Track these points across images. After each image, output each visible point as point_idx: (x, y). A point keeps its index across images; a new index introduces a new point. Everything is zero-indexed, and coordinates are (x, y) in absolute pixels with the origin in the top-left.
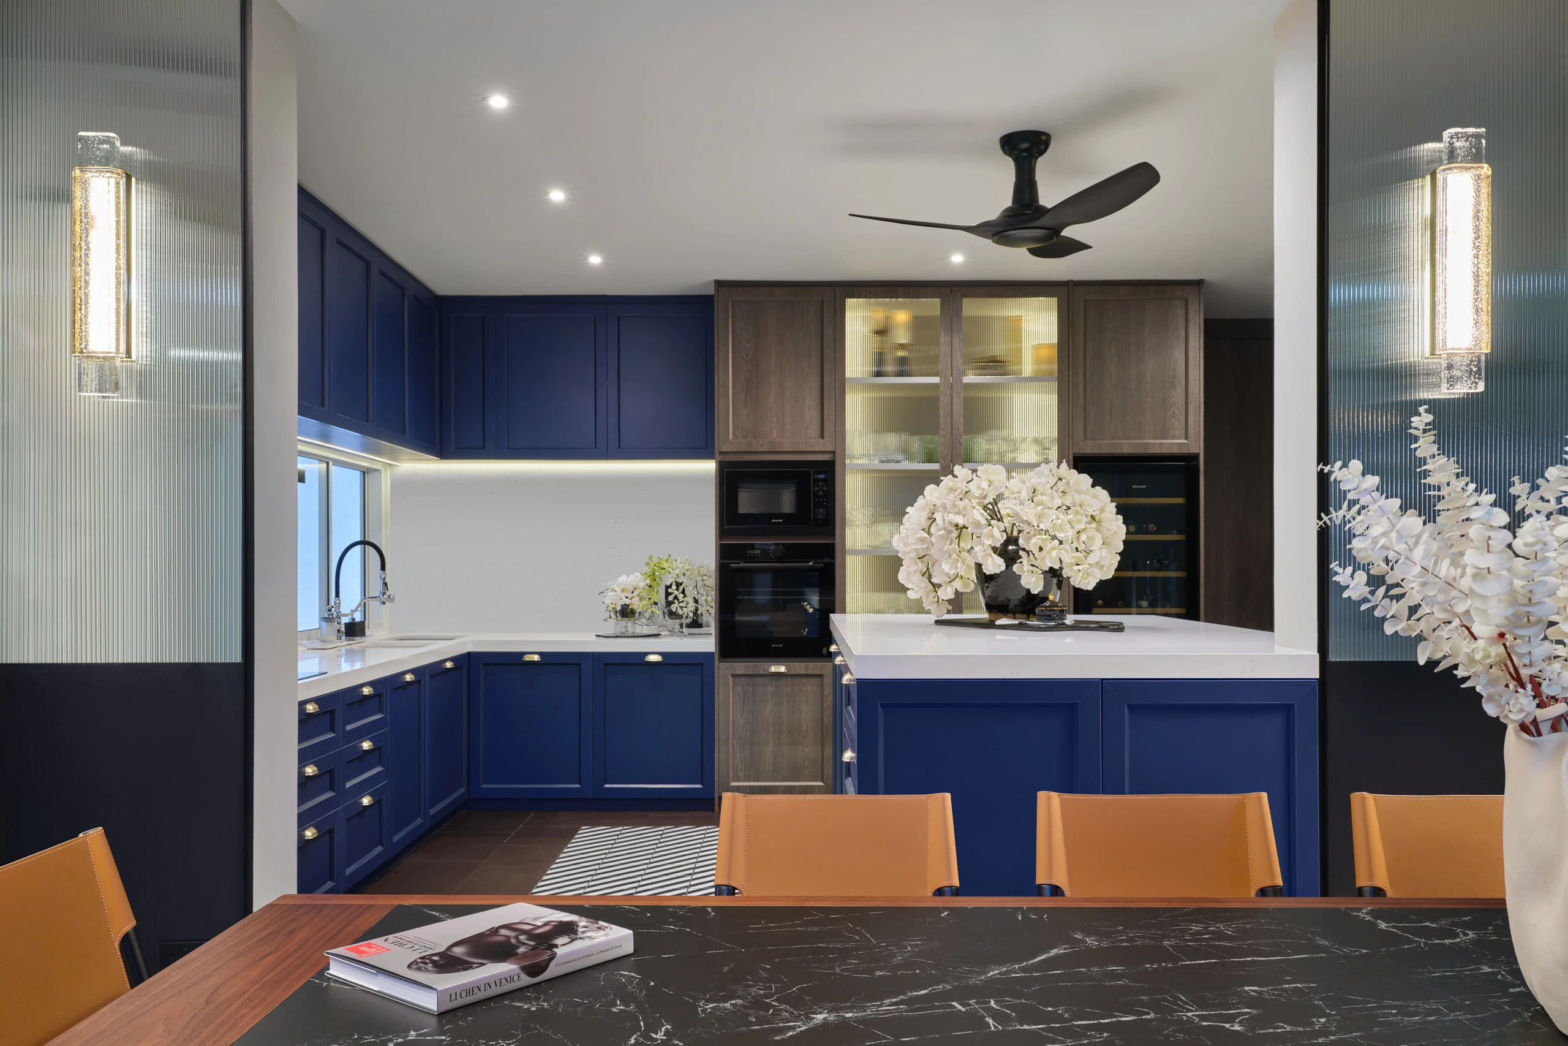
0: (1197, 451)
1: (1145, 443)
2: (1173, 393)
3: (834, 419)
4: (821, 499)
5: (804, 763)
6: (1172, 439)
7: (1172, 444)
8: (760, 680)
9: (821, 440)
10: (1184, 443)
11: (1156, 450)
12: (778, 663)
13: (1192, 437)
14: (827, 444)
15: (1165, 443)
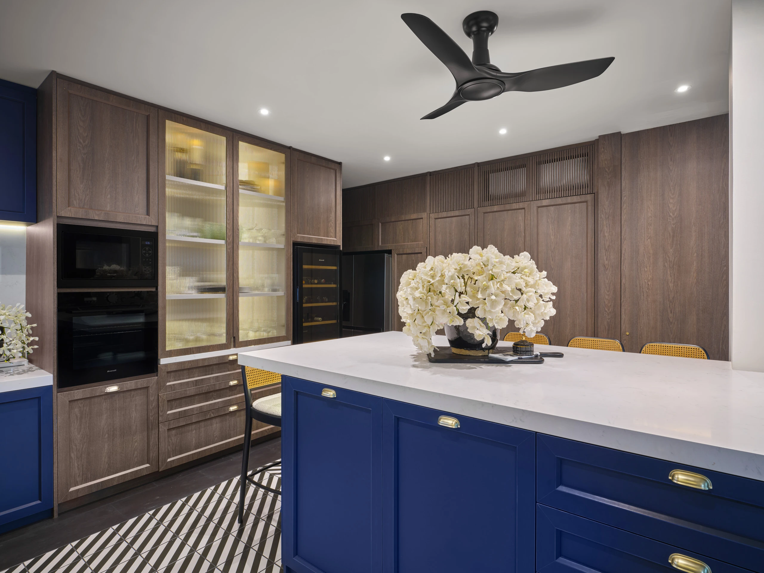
0: (340, 244)
1: (322, 238)
2: (331, 215)
3: (157, 202)
4: (147, 260)
5: (134, 454)
6: (330, 238)
7: (331, 240)
8: (96, 400)
9: (148, 217)
10: (335, 240)
11: (325, 242)
12: (112, 385)
13: (338, 238)
14: (152, 220)
15: (329, 239)
